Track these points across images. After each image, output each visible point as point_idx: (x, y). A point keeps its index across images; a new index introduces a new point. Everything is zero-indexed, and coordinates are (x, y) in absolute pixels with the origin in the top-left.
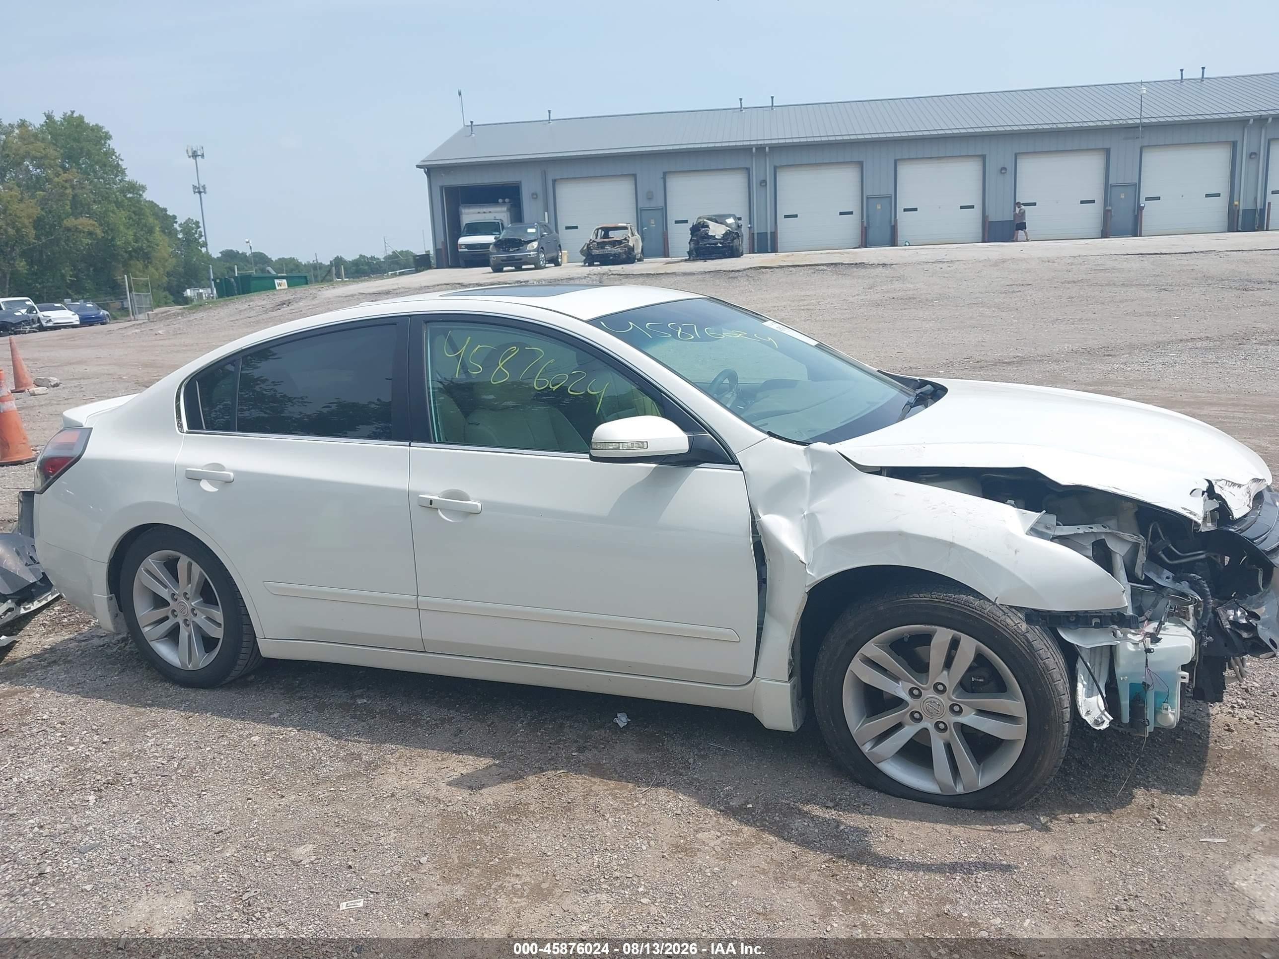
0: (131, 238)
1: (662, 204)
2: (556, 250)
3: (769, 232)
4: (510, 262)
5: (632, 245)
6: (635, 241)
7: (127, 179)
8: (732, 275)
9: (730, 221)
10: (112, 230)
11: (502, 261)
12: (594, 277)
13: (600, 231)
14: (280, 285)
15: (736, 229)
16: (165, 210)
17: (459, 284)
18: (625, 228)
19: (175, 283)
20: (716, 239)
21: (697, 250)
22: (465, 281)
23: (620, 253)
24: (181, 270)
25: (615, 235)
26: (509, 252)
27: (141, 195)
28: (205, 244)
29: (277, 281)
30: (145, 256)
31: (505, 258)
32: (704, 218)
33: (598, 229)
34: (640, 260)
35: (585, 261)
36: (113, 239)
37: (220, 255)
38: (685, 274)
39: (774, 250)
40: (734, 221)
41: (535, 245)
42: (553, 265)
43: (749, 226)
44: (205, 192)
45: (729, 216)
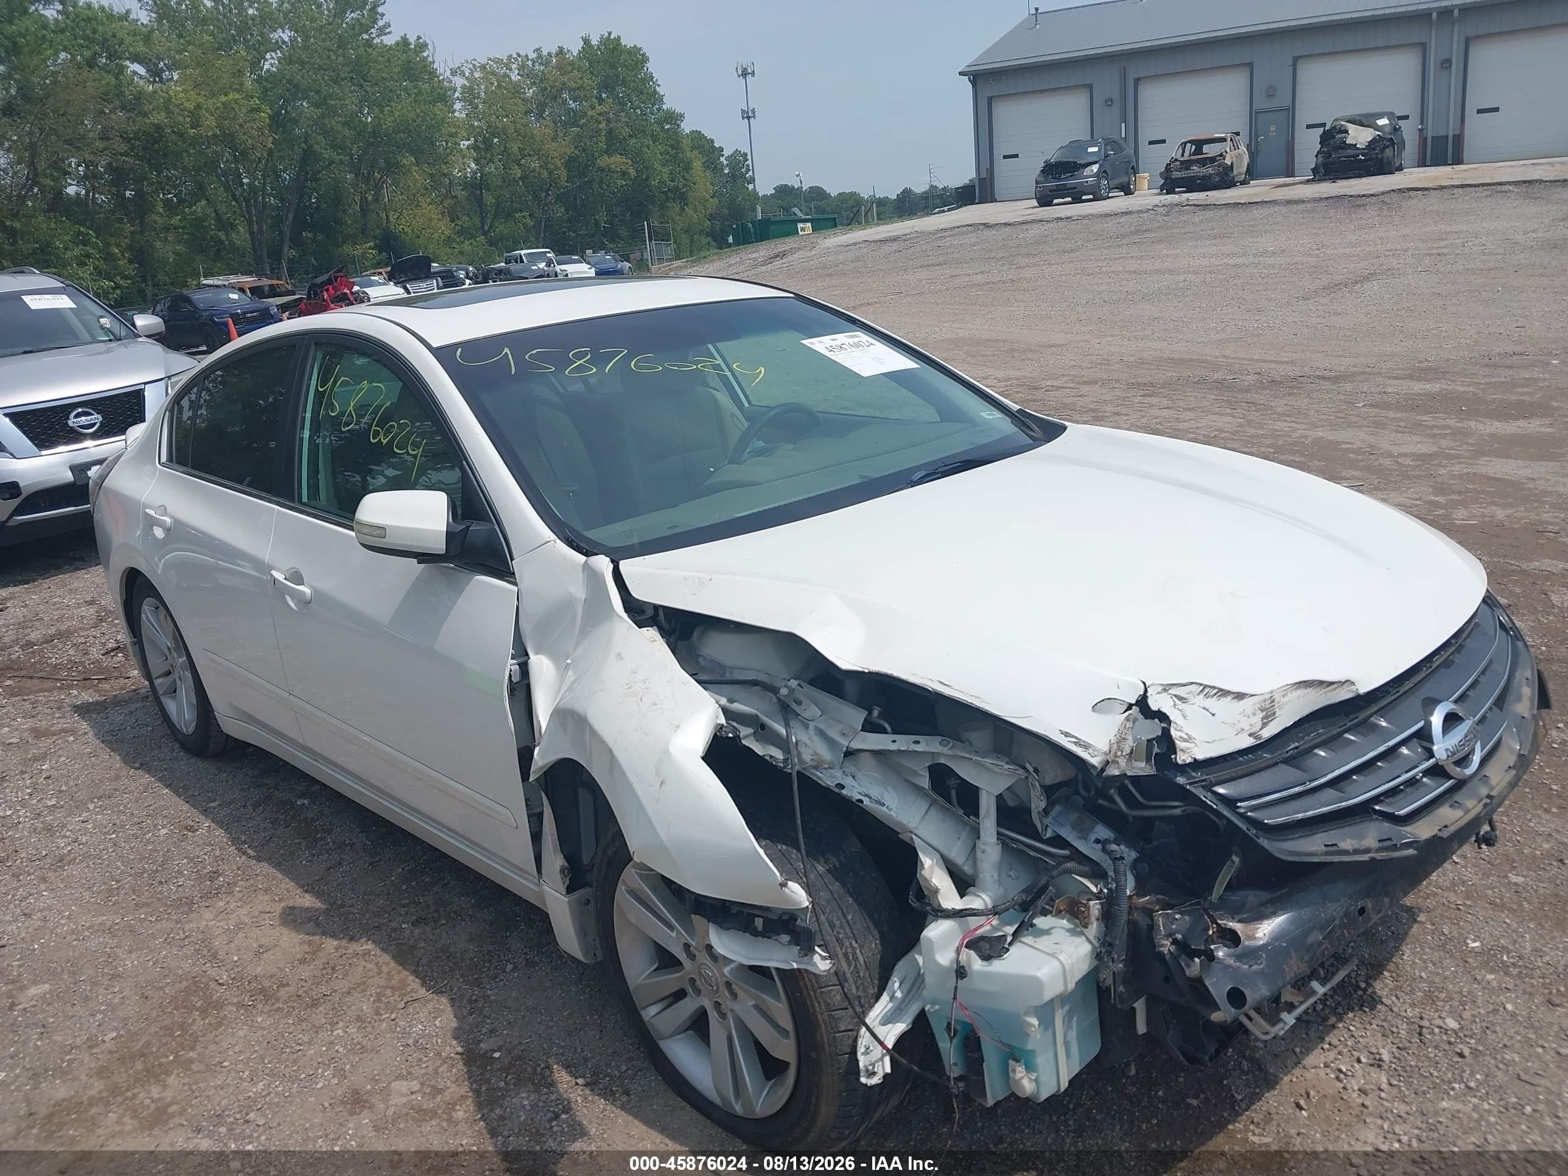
0: (666, 177)
1: (1288, 102)
2: (1127, 173)
3: (1450, 135)
4: (1061, 192)
5: (1229, 163)
6: (1238, 157)
7: (665, 107)
8: (1360, 201)
9: (1383, 122)
10: (646, 168)
11: (1050, 191)
12: (1161, 209)
13: (1189, 145)
14: (803, 229)
15: (1390, 134)
16: (712, 141)
17: (984, 224)
18: (1224, 140)
19: (718, 227)
20: (1358, 149)
21: (1325, 165)
22: (991, 220)
23: (1211, 175)
24: (725, 211)
25: (1210, 150)
26: (1059, 179)
27: (679, 126)
28: (752, 180)
29: (800, 225)
30: (680, 196)
31: (1055, 188)
32: (1342, 120)
33: (1185, 143)
34: (1244, 183)
35: (1162, 188)
36: (647, 178)
37: (773, 192)
38: (1289, 202)
39: (1458, 160)
40: (1387, 122)
41: (1095, 168)
42: (1123, 194)
43: (1420, 127)
44: (754, 117)
45: (1381, 116)
